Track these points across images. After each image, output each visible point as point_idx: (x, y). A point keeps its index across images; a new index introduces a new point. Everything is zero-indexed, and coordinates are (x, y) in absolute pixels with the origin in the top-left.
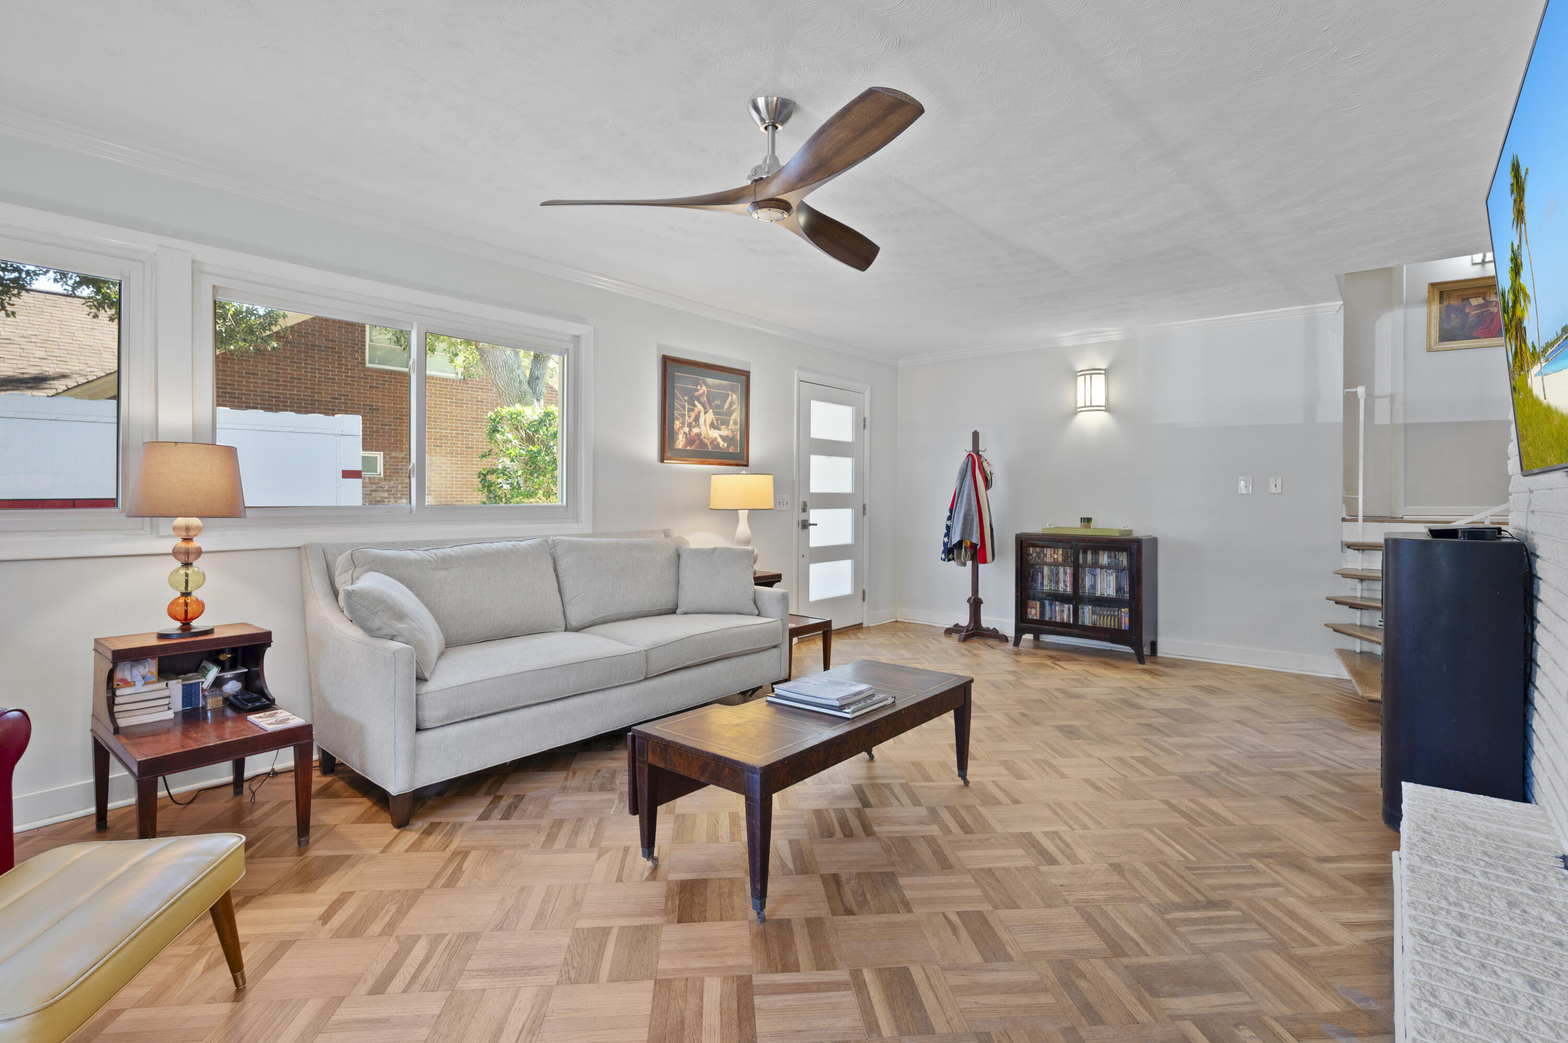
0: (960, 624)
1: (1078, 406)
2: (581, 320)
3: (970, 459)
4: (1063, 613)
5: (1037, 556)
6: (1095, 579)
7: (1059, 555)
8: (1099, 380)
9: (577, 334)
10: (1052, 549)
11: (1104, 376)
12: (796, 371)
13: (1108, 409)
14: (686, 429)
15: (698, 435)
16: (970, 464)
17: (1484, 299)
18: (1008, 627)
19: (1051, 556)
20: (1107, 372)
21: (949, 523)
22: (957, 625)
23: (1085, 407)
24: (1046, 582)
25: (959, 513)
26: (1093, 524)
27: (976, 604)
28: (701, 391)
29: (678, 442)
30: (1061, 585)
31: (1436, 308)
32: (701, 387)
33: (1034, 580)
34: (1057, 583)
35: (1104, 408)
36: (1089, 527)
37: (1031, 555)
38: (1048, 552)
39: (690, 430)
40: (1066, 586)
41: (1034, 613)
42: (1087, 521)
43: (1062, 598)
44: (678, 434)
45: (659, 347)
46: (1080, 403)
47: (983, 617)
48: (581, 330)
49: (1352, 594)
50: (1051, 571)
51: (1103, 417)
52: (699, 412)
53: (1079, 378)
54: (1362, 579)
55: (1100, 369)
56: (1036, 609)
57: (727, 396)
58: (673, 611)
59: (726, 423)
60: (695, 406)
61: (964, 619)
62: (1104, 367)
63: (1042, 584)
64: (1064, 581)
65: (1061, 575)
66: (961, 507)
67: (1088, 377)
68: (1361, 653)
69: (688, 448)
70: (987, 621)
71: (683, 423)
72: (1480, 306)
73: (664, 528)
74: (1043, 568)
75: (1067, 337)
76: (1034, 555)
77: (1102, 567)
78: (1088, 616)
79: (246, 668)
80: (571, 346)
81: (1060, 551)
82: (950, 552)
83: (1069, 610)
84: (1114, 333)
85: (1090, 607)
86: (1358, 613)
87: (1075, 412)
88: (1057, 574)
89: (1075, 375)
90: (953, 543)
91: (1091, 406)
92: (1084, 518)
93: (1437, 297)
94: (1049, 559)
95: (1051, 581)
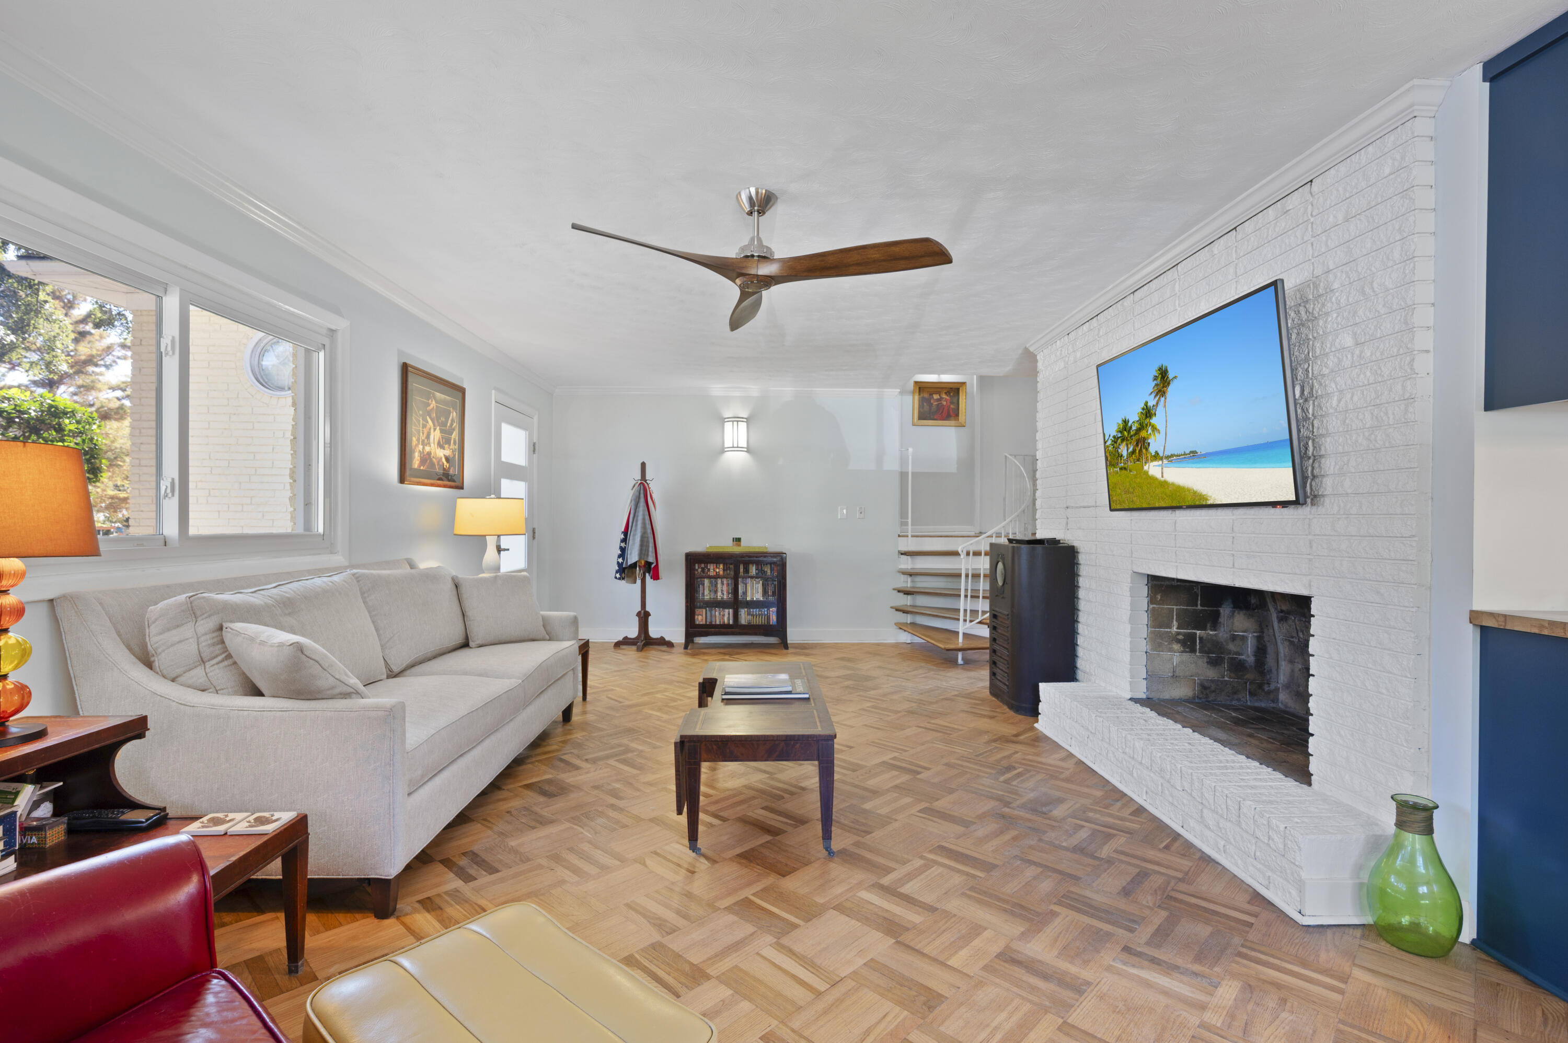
0: (629, 637)
1: (726, 446)
2: (337, 311)
3: (642, 487)
4: (725, 616)
5: (702, 571)
6: (746, 587)
7: (720, 570)
8: (743, 426)
9: (333, 327)
10: (715, 565)
11: (745, 424)
12: (493, 391)
13: (748, 450)
14: (421, 447)
15: (429, 453)
16: (642, 491)
17: (940, 395)
18: (676, 634)
19: (714, 570)
20: (748, 420)
21: (623, 545)
22: (626, 638)
23: (733, 447)
24: (706, 592)
25: (634, 535)
26: (743, 543)
27: (644, 617)
28: (431, 406)
29: (415, 460)
30: (719, 594)
31: (917, 397)
32: (432, 401)
33: (698, 592)
34: (716, 592)
35: (746, 450)
36: (740, 545)
37: (697, 570)
38: (711, 567)
39: (424, 448)
40: (723, 594)
41: (700, 619)
42: (738, 540)
43: (721, 604)
44: (414, 452)
45: (400, 353)
46: (728, 443)
47: (650, 629)
48: (340, 324)
49: (904, 585)
50: (711, 583)
51: (743, 455)
52: (430, 429)
53: (726, 424)
54: (911, 575)
55: (743, 418)
56: (702, 615)
57: (449, 413)
58: (465, 645)
59: (448, 441)
60: (427, 422)
61: (633, 631)
62: (745, 416)
63: (703, 594)
64: (722, 591)
65: (719, 586)
66: (636, 530)
67: (735, 423)
68: (911, 623)
69: (422, 468)
70: (655, 631)
71: (418, 440)
72: (938, 400)
73: (405, 557)
74: (704, 581)
75: (717, 389)
76: (700, 570)
77: (752, 577)
78: (745, 617)
79: (60, 781)
80: (326, 341)
81: (721, 566)
82: (625, 571)
83: (729, 614)
84: (754, 389)
85: (746, 610)
86: (909, 597)
87: (723, 451)
88: (716, 586)
89: (723, 421)
90: (629, 564)
91: (738, 447)
92: (736, 538)
93: (918, 390)
94: (712, 573)
95: (710, 591)
